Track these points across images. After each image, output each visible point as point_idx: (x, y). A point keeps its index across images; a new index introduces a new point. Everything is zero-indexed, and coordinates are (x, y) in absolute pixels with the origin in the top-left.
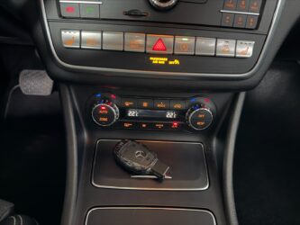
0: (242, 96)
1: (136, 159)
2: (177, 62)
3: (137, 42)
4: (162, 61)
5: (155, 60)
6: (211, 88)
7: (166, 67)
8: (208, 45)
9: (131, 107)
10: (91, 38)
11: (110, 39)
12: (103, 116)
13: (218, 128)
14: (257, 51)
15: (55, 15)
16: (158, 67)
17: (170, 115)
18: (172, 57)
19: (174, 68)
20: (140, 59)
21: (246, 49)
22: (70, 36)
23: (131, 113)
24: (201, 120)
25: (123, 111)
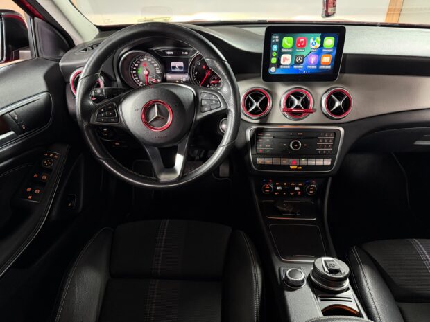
0: (330, 180)
2: (300, 168)
3: (285, 162)
4: (295, 167)
5: (292, 167)
6: (316, 177)
7: (296, 169)
8: (312, 162)
9: (279, 186)
10: (268, 161)
11: (276, 161)
12: (267, 189)
13: (320, 193)
14: (333, 162)
15: (255, 153)
16: (293, 170)
17: (296, 188)
18: (299, 166)
19: (299, 170)
20: (286, 167)
21: (327, 162)
22: (259, 160)
23: (279, 188)
24: (312, 190)
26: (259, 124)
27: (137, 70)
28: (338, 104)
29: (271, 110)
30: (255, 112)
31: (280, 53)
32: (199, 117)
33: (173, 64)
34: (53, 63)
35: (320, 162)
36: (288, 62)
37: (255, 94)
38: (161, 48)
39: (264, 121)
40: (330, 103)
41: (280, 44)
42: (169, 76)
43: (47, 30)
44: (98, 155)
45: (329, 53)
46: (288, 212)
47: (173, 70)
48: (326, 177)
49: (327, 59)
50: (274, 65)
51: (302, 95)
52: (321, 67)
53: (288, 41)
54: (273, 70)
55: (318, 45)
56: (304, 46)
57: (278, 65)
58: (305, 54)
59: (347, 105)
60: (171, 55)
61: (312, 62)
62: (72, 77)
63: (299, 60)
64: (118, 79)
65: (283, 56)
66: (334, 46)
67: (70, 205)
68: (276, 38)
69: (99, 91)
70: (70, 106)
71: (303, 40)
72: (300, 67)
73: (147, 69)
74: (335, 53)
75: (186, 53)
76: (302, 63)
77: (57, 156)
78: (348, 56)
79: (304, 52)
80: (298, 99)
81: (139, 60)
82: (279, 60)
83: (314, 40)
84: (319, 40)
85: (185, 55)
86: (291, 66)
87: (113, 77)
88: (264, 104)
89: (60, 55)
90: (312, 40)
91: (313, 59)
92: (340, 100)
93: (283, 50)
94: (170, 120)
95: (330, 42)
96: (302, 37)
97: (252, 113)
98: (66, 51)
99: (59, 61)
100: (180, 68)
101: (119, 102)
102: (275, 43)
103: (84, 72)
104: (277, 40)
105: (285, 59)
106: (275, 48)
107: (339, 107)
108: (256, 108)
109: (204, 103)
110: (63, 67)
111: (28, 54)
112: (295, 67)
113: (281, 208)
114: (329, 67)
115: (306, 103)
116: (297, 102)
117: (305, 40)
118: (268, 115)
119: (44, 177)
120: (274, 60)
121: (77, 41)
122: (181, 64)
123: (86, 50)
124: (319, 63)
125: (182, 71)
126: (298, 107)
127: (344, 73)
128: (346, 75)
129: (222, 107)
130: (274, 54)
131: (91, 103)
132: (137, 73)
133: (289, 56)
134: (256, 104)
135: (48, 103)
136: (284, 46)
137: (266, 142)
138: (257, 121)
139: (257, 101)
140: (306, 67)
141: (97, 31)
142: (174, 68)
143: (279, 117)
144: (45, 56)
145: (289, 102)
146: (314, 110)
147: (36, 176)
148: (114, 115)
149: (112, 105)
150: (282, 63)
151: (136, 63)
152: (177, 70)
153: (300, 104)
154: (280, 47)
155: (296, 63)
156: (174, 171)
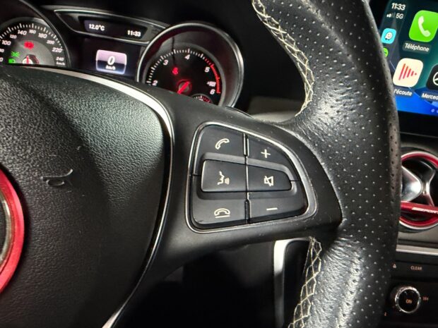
27: (6, 55)
31: (397, 53)
33: (101, 54)
36: (411, 82)
38: (76, 11)
47: (99, 69)
53: (425, 24)
65: (403, 62)
75: (138, 34)
80: (422, 178)
81: (15, 32)
85: (134, 38)
93: (408, 46)
100: (118, 66)
104: (400, 16)
105: (407, 72)
106: (388, 36)
112: (425, 96)
116: (418, 187)
122: (123, 58)
125: (122, 73)
133: (416, 66)
136: (412, 35)
142: (103, 64)
150: (396, 80)
151: (7, 38)
152: (110, 69)
154: (403, 36)
155: (431, 87)
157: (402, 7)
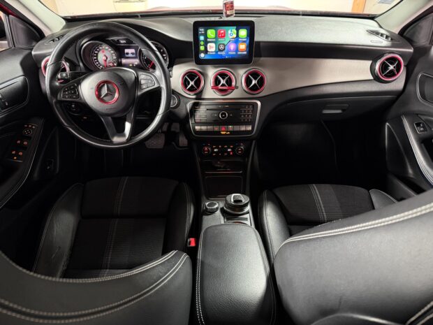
0: (254, 142)
1: (218, 164)
2: (229, 133)
3: (216, 128)
4: (224, 133)
5: (222, 133)
6: (243, 140)
7: (226, 134)
8: (237, 128)
9: (215, 148)
10: (204, 128)
11: (210, 128)
12: (206, 151)
13: (247, 152)
14: (253, 128)
15: (193, 122)
16: (223, 135)
17: (229, 150)
18: (227, 132)
19: (228, 135)
20: (219, 133)
21: (249, 128)
22: (197, 128)
23: (215, 150)
24: (240, 151)
25: (213, 149)
26: (196, 99)
27: (97, 56)
28: (254, 82)
29: (203, 88)
30: (191, 89)
31: (206, 42)
32: (139, 93)
33: (126, 51)
34: (27, 52)
35: (243, 128)
36: (213, 50)
37: (191, 75)
38: (115, 38)
39: (199, 96)
40: (248, 81)
41: (205, 35)
42: (124, 61)
43: (20, 25)
44: (65, 124)
45: (244, 42)
46: (220, 168)
47: (127, 56)
48: (251, 140)
49: (243, 47)
50: (202, 52)
51: (227, 75)
52: (239, 53)
53: (211, 33)
54: (202, 55)
55: (235, 36)
56: (224, 36)
57: (206, 51)
58: (225, 43)
59: (261, 82)
60: (124, 43)
61: (232, 49)
62: (43, 64)
63: (222, 47)
64: (81, 64)
65: (209, 45)
66: (247, 36)
67: (48, 168)
68: (202, 30)
69: (64, 75)
70: (43, 87)
71: (222, 32)
72: (223, 53)
73: (105, 56)
74: (248, 41)
76: (224, 49)
77: (35, 127)
78: (261, 44)
79: (225, 41)
80: (223, 79)
82: (206, 48)
83: (231, 32)
84: (235, 31)
86: (216, 52)
87: (77, 62)
88: (198, 83)
89: (33, 45)
90: (229, 32)
91: (232, 47)
92: (255, 79)
93: (208, 40)
94: (116, 95)
95: (243, 33)
96: (222, 30)
97: (189, 90)
98: (37, 41)
99: (32, 50)
100: (132, 53)
101: (79, 83)
102: (202, 34)
103: (50, 60)
104: (203, 32)
105: (211, 47)
106: (202, 38)
107: (255, 85)
108: (192, 86)
109: (143, 82)
110: (35, 55)
111: (5, 44)
112: (219, 53)
113: (216, 165)
114: (245, 53)
115: (229, 82)
116: (223, 82)
117: (224, 32)
118: (201, 92)
119: (25, 143)
120: (202, 48)
121: (47, 32)
122: (133, 51)
123: (53, 41)
124: (237, 50)
125: (134, 56)
126: (223, 85)
127: (261, 56)
128: (262, 59)
129: (156, 86)
130: (202, 43)
131: (57, 84)
132: (97, 59)
133: (213, 45)
134: (192, 83)
135: (25, 85)
136: (208, 36)
137: (202, 113)
138: (194, 97)
139: (192, 80)
140: (227, 53)
141: (64, 23)
142: (128, 54)
143: (210, 93)
144: (20, 46)
145: (217, 81)
146: (236, 87)
147: (19, 142)
148: (75, 93)
149: (74, 85)
150: (209, 50)
152: (130, 55)
153: (224, 83)
154: (206, 38)
155: (220, 50)
156: (124, 136)
157: (203, 30)
